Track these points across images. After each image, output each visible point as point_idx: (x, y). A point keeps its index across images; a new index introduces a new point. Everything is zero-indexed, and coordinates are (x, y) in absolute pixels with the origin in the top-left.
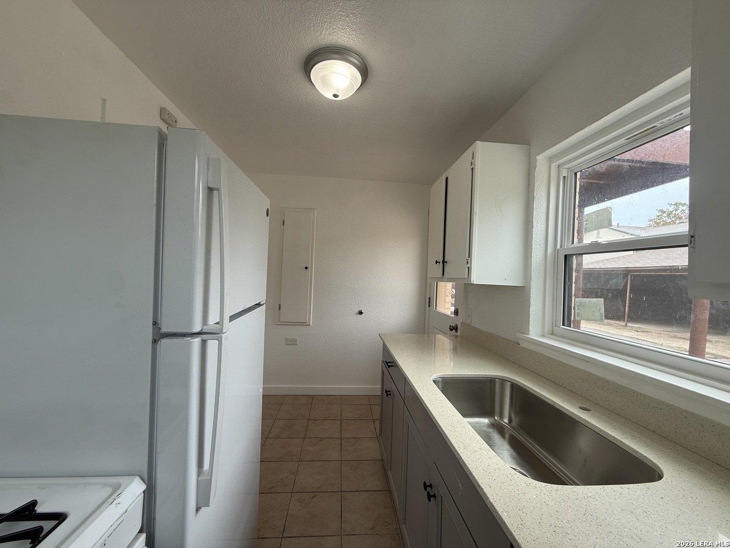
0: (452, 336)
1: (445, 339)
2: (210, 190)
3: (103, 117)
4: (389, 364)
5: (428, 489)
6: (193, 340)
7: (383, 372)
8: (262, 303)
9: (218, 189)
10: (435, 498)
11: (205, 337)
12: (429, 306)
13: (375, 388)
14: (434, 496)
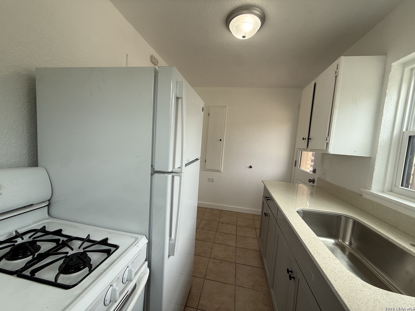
0: (310, 186)
1: (305, 187)
2: (177, 98)
3: (127, 64)
4: (268, 198)
5: (290, 273)
6: (168, 175)
7: (263, 203)
8: (198, 159)
9: (181, 98)
10: (294, 279)
11: (173, 174)
12: (295, 166)
13: (258, 211)
14: (294, 278)
